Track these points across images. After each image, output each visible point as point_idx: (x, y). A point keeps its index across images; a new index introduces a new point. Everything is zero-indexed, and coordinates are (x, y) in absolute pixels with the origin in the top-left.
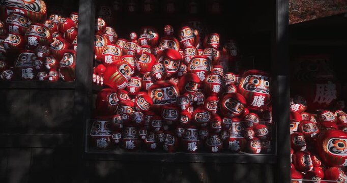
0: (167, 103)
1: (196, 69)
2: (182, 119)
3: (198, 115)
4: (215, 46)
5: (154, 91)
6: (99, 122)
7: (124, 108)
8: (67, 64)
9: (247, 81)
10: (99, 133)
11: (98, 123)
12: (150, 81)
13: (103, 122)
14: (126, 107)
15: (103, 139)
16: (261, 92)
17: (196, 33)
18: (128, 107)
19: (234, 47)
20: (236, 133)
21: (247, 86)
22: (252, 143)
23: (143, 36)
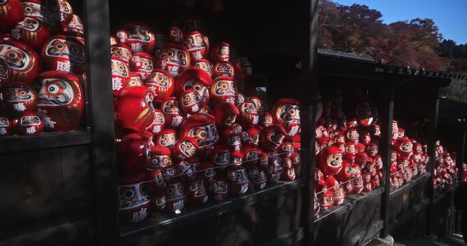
0: (211, 144)
1: (225, 94)
2: (235, 161)
3: (250, 154)
4: (227, 60)
5: (195, 130)
6: (131, 186)
7: (158, 159)
8: (61, 99)
9: (284, 111)
10: (134, 203)
11: (130, 188)
12: (177, 113)
13: (137, 186)
14: (161, 157)
15: (142, 209)
16: (296, 122)
17: (206, 41)
18: (165, 156)
19: (248, 64)
20: (278, 165)
21: (285, 116)
22: (289, 172)
23: (133, 38)
